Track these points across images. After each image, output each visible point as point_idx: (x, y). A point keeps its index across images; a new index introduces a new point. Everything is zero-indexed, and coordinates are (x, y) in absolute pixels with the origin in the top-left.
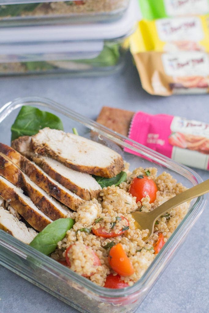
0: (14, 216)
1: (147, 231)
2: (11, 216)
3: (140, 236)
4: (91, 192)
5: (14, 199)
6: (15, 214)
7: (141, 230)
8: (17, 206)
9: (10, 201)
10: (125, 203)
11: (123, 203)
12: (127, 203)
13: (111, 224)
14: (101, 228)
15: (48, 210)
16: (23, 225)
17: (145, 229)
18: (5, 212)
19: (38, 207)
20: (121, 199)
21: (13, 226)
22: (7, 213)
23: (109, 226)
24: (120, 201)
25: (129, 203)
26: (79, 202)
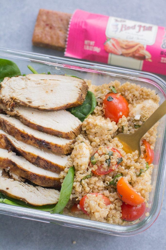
0: (19, 181)
1: (137, 152)
2: (17, 183)
3: (132, 159)
4: (74, 131)
5: (12, 166)
6: (19, 179)
7: (131, 153)
8: (18, 172)
9: (10, 169)
10: (108, 131)
11: (106, 131)
12: (109, 130)
13: (106, 162)
14: (99, 168)
15: (46, 166)
16: (32, 188)
17: (134, 151)
18: (10, 181)
19: (36, 165)
20: (104, 129)
21: (23, 192)
22: (12, 181)
23: (105, 165)
24: (103, 131)
25: (110, 129)
26: (69, 145)
